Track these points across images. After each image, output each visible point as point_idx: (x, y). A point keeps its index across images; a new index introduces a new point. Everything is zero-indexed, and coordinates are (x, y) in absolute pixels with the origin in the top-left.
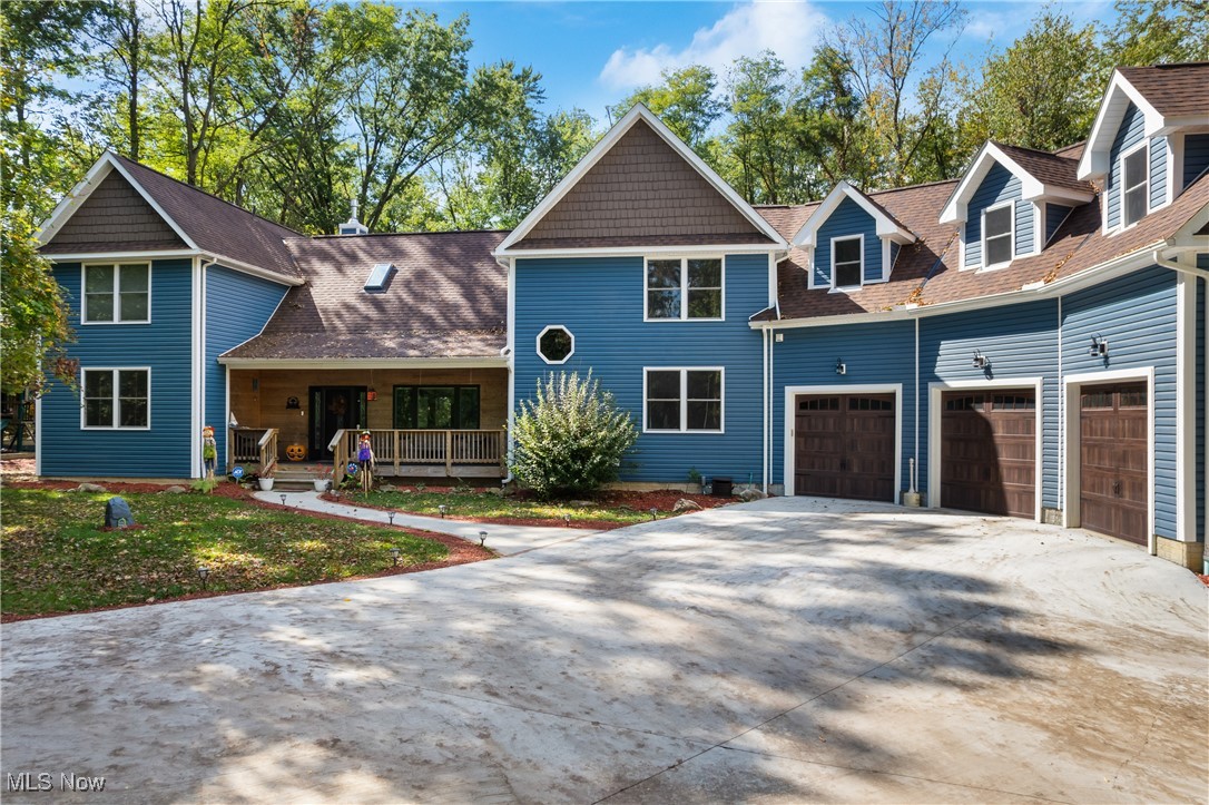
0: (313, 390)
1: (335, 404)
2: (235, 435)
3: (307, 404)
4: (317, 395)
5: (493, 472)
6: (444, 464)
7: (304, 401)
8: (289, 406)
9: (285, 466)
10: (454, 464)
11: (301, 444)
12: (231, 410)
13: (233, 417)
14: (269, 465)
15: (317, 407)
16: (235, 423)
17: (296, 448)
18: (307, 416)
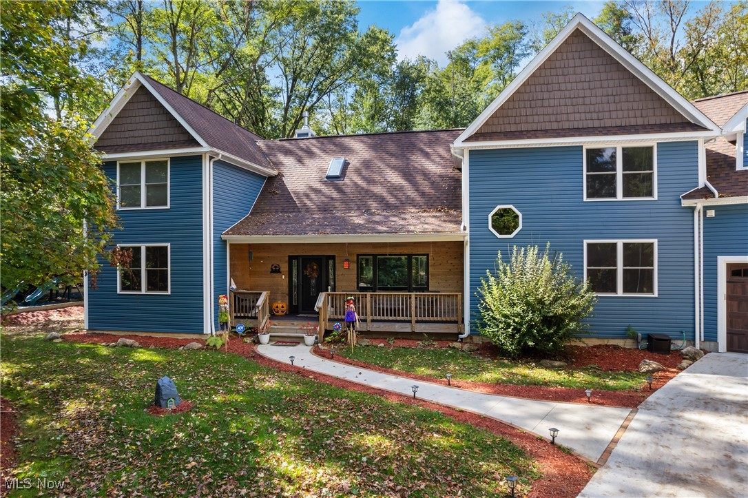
0: (291, 258)
1: (309, 269)
2: (235, 296)
3: (287, 269)
4: (295, 262)
5: (452, 329)
6: (410, 322)
7: (284, 267)
8: (273, 271)
9: (275, 322)
10: (417, 322)
11: (282, 302)
12: (231, 277)
13: (233, 282)
14: (264, 321)
15: (295, 272)
16: (234, 287)
17: (280, 305)
18: (287, 279)
